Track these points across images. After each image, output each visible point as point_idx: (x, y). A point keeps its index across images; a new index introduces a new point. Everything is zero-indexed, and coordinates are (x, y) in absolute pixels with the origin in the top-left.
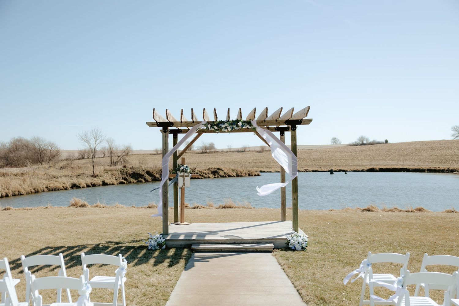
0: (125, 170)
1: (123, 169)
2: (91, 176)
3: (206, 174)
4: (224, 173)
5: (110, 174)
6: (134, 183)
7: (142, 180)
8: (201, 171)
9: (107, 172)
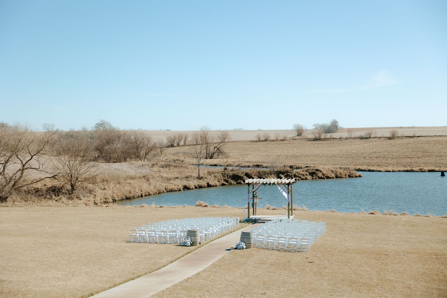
0: (226, 172)
1: (224, 172)
2: (197, 178)
3: (303, 175)
4: (323, 174)
5: (213, 176)
6: (234, 184)
7: (241, 181)
8: (299, 172)
9: (210, 175)
